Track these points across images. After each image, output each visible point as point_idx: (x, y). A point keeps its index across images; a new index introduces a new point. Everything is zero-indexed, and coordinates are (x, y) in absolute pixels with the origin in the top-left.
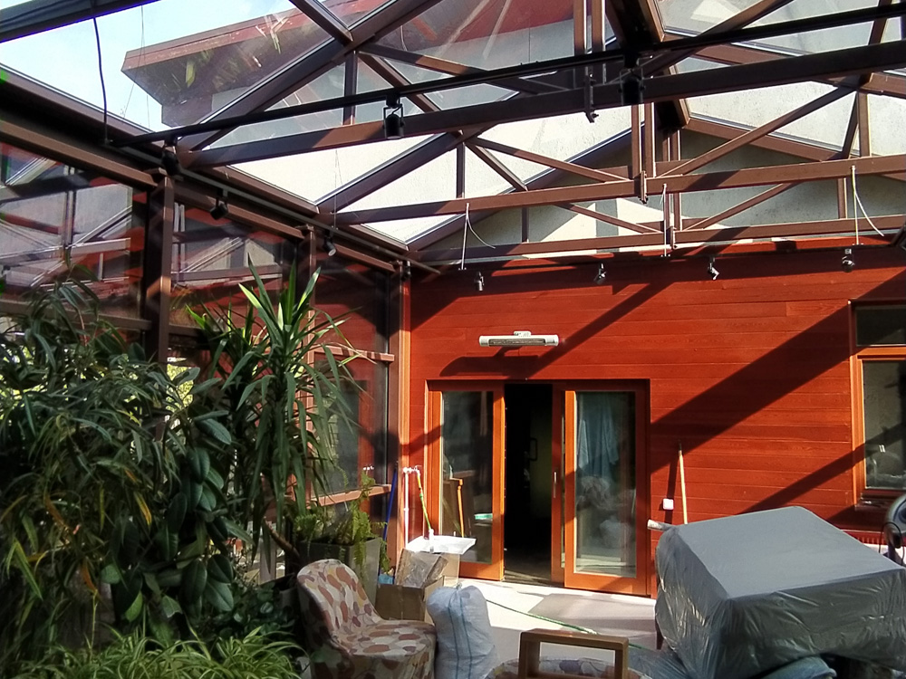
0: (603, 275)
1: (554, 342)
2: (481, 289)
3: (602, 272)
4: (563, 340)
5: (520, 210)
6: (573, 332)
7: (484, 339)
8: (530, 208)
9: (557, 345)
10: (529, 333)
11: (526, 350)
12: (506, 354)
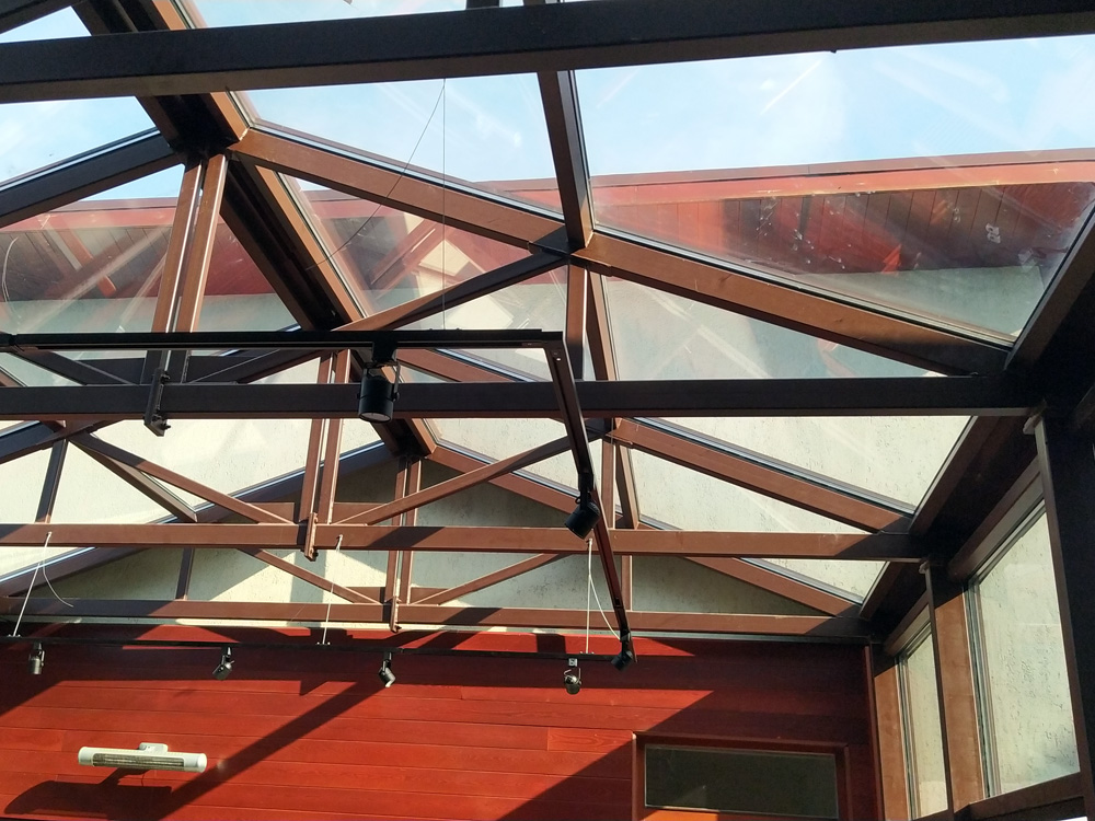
0: (228, 666)
2: (37, 671)
3: (228, 660)
4: (220, 764)
7: (87, 752)
9: (202, 771)
10: (165, 747)
11: (155, 776)
12: (123, 782)
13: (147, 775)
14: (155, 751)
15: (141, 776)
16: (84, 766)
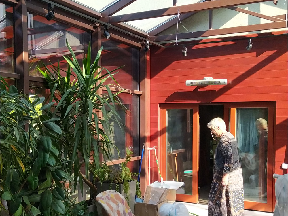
0: (251, 45)
1: (225, 83)
2: (186, 55)
3: (250, 44)
4: (230, 82)
5: (207, 12)
6: (235, 77)
7: (188, 82)
8: (214, 10)
9: (227, 84)
10: (212, 78)
11: (210, 87)
12: (200, 90)
13: (207, 87)
14: (209, 80)
15: (205, 88)
16: (188, 86)
